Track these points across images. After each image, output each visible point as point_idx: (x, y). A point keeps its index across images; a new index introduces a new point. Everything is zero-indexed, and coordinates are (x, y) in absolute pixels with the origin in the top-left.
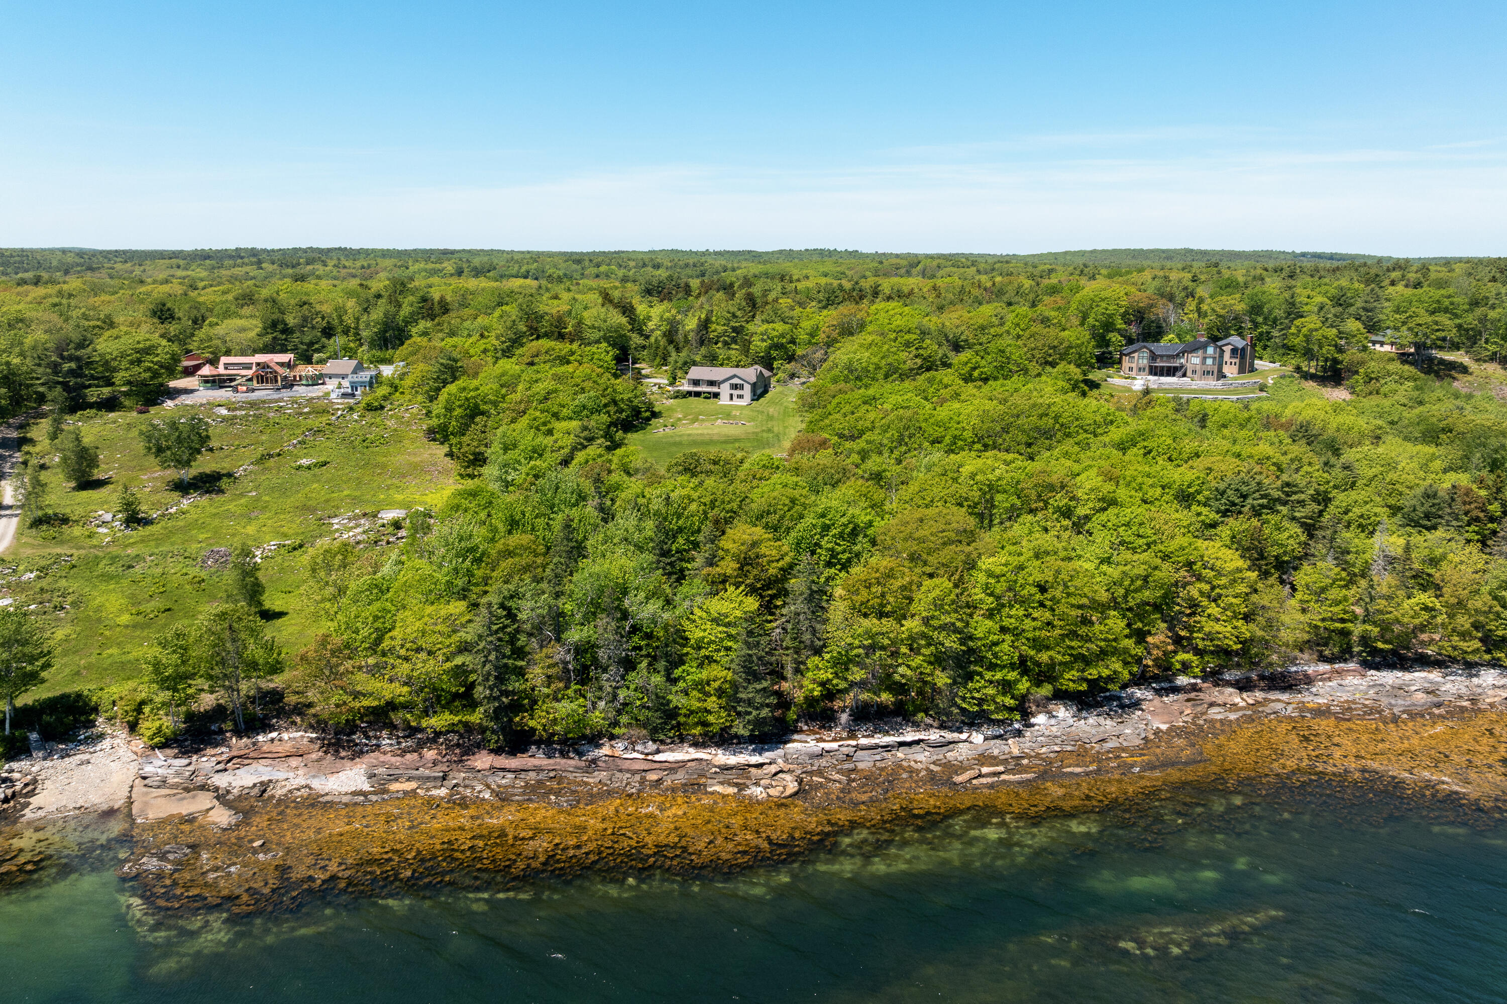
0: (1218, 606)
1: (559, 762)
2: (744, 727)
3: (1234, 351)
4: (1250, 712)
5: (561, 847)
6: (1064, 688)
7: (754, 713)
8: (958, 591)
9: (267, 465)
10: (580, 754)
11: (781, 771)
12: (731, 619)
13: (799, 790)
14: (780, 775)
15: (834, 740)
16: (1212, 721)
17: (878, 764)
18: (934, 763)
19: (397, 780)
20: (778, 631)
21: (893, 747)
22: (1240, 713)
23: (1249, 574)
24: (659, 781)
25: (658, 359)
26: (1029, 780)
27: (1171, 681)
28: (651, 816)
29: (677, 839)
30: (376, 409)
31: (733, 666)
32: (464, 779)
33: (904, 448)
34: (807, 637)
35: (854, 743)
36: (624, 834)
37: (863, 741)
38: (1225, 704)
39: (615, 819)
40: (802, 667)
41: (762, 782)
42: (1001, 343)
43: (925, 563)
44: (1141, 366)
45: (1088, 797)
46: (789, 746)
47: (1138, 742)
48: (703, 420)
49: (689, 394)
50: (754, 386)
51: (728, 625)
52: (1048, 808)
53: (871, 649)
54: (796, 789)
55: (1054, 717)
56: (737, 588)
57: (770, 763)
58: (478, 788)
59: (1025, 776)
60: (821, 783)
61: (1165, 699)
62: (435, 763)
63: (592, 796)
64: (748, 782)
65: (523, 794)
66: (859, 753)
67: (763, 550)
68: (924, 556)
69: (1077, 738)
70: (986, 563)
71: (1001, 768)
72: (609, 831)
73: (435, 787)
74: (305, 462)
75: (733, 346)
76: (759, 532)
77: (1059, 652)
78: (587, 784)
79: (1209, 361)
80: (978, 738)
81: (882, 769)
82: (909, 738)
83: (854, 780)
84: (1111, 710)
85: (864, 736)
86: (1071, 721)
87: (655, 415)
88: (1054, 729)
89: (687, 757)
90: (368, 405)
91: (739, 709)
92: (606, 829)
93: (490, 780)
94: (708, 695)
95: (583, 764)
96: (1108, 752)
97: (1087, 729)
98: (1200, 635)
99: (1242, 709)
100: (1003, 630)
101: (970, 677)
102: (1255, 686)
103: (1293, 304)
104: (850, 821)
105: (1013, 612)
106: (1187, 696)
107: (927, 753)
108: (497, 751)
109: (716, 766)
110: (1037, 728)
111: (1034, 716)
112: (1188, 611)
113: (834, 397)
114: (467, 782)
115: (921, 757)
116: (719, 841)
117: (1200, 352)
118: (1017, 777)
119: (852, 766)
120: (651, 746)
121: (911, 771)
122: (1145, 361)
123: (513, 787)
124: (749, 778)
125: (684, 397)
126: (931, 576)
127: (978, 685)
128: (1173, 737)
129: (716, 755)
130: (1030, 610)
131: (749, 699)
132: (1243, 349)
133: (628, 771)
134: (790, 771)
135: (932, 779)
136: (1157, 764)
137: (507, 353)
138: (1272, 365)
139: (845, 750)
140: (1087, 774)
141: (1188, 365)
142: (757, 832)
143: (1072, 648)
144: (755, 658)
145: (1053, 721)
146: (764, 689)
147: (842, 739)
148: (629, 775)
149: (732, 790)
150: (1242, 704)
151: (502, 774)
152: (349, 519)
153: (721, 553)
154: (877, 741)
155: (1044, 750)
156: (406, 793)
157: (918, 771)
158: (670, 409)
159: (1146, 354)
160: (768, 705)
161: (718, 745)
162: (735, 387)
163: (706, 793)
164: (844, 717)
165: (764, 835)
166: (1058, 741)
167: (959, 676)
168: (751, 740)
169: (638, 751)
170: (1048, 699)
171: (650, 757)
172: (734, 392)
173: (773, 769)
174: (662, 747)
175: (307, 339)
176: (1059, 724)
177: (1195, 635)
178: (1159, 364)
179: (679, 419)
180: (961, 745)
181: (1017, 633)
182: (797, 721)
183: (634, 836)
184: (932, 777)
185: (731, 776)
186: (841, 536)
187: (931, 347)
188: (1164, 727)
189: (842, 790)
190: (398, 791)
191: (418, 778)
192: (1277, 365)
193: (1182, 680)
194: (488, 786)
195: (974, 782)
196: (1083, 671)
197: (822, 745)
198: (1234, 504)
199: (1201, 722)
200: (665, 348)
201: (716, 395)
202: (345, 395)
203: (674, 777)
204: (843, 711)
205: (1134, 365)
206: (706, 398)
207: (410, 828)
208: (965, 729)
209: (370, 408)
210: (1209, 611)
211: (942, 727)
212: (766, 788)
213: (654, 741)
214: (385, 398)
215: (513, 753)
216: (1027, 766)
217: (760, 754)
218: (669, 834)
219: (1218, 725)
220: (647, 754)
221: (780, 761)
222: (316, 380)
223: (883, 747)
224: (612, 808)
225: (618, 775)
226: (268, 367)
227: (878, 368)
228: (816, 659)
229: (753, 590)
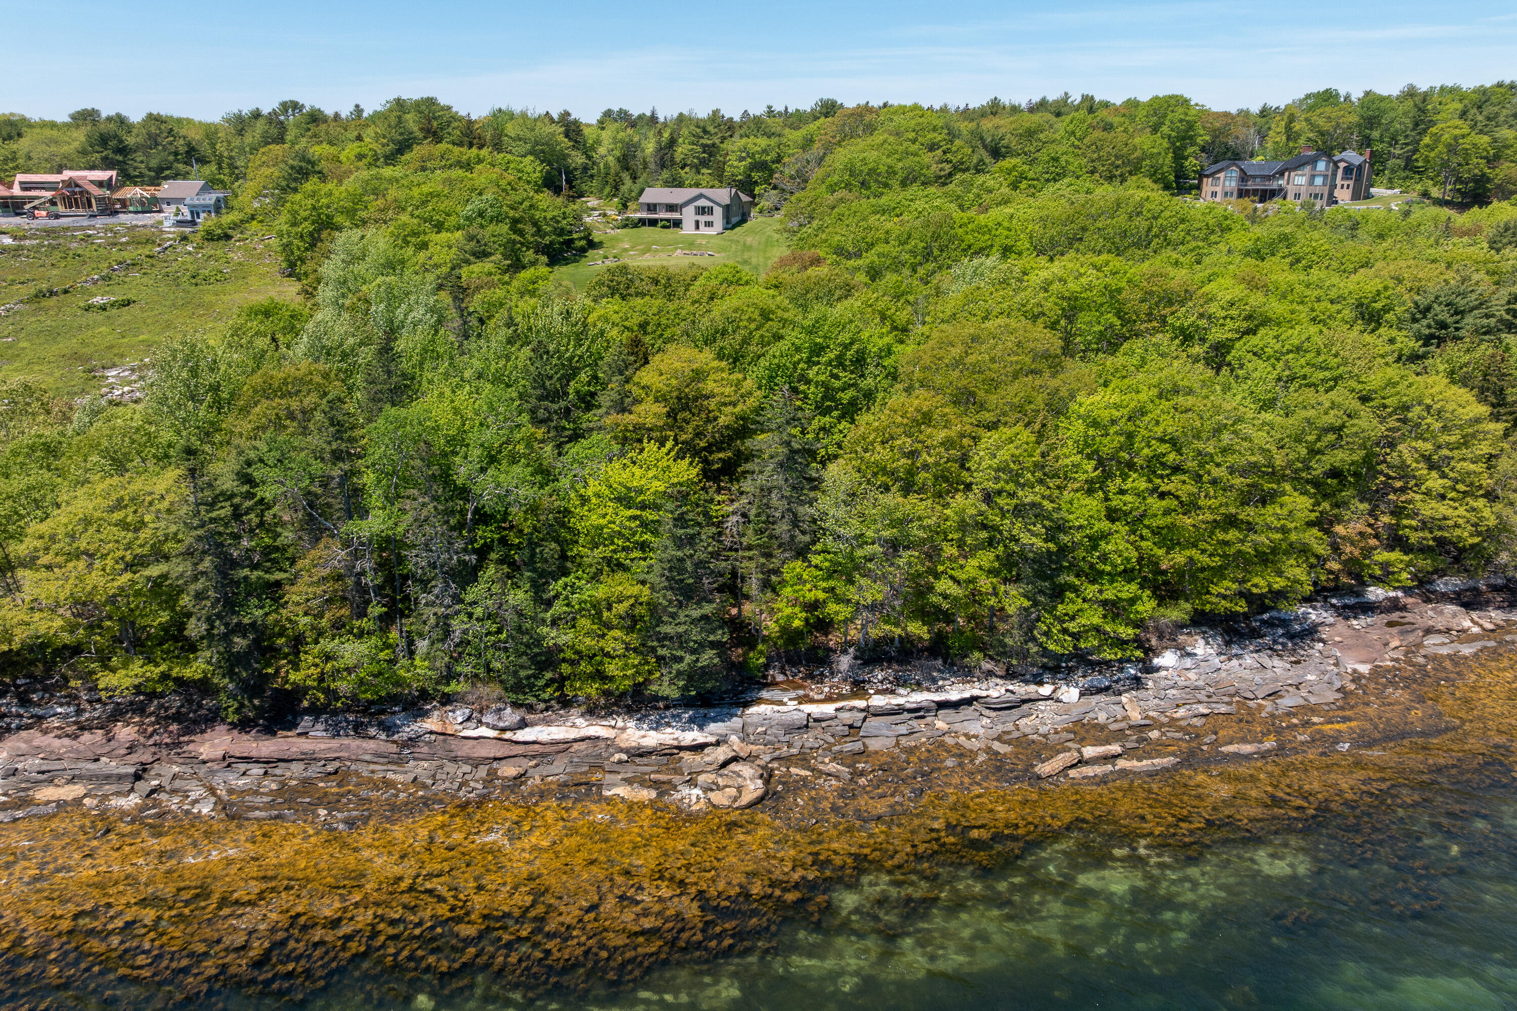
0: (1444, 476)
1: (352, 744)
2: (671, 681)
3: (1348, 171)
4: (1492, 644)
5: (302, 920)
6: (1208, 607)
7: (689, 658)
8: (1043, 448)
9: (43, 304)
10: (389, 729)
11: (735, 759)
12: (647, 497)
13: (766, 793)
14: (734, 767)
15: (829, 699)
16: (1435, 658)
17: (903, 741)
18: (999, 738)
19: (51, 781)
20: (734, 519)
21: (928, 710)
22: (1478, 645)
23: (1492, 426)
24: (521, 778)
25: (607, 189)
26: (1167, 770)
27: (1358, 594)
28: (494, 851)
29: (529, 899)
30: (220, 238)
31: (651, 578)
32: (175, 777)
33: (931, 266)
34: (782, 528)
35: (861, 704)
36: (430, 892)
37: (878, 701)
38: (1448, 631)
39: (426, 857)
40: (774, 578)
41: (701, 778)
42: (1052, 149)
43: (982, 407)
44: (1228, 189)
45: (1276, 801)
46: (753, 710)
47: (1331, 696)
48: (656, 251)
49: (642, 222)
50: (727, 209)
51: (643, 507)
52: (1209, 823)
53: (894, 546)
54: (759, 793)
55: (1189, 655)
56: (662, 445)
57: (718, 744)
58: (193, 795)
59: (1160, 762)
60: (804, 779)
61: (1355, 622)
62: (131, 749)
63: (394, 808)
64: (676, 779)
65: (270, 806)
66: (873, 722)
67: (710, 386)
68: (981, 394)
69: (1232, 690)
70: (1085, 403)
71: (1115, 748)
72: (404, 885)
73: (118, 794)
74: (98, 300)
75: (704, 171)
76: (706, 358)
77: (1203, 551)
78: (389, 784)
79: (1319, 181)
80: (1070, 694)
81: (910, 751)
82: (954, 695)
83: (862, 774)
84: (1275, 642)
85: (878, 692)
86: (1216, 661)
87: (592, 245)
88: (1192, 675)
89: (573, 734)
90: (208, 233)
91: (661, 652)
92: (400, 879)
93: (218, 781)
94: (609, 626)
95: (394, 748)
96: (1289, 714)
97: (1246, 674)
98: (1414, 523)
99: (1475, 638)
100: (1112, 515)
101: (1058, 593)
102: (1488, 603)
103: (1423, 111)
104: (856, 857)
105: (1129, 485)
106: (1385, 618)
107: (986, 721)
108: (243, 725)
109: (621, 750)
110: (1163, 673)
111: (1157, 655)
112: (1398, 484)
113: (833, 208)
114: (178, 784)
115: (975, 728)
116: (610, 902)
117: (1307, 169)
118: (1145, 764)
119: (858, 746)
120: (511, 716)
121: (961, 754)
122: (1233, 184)
123: (256, 793)
124: (678, 771)
125: (635, 226)
126: (992, 426)
127: (1071, 608)
128: (1385, 687)
129: (624, 729)
130: (1158, 481)
131: (680, 636)
132: (1360, 167)
133: (467, 760)
134: (750, 758)
135: (999, 769)
136: (1377, 735)
137: (391, 159)
138: (1390, 192)
139: (846, 716)
140: (1263, 755)
141: (1289, 187)
142: (682, 884)
143: (1226, 543)
144: (689, 565)
145: (1188, 662)
146: (704, 617)
147: (841, 697)
148: (467, 768)
149: (647, 794)
150: (1476, 630)
151: (243, 767)
152: (133, 370)
153: (636, 391)
154: (901, 701)
155: (1181, 712)
156: (61, 805)
157: (973, 754)
158: (616, 239)
159: (1234, 172)
160: (713, 645)
161: (630, 711)
162: (702, 211)
163: (601, 799)
164: (845, 662)
165: (693, 890)
166: (1202, 696)
167: (1041, 592)
168: (686, 702)
169: (488, 725)
170: (1180, 626)
171: (508, 735)
172: (699, 218)
173: (722, 754)
174: (530, 717)
175: (154, 163)
176: (1198, 666)
177: (1405, 522)
178: (1250, 186)
179: (626, 250)
180: (1041, 705)
181: (1136, 522)
182: (767, 666)
183: (448, 895)
184: (997, 764)
185: (645, 767)
186: (840, 362)
187: (962, 150)
188: (1364, 669)
189: (842, 793)
190: (48, 803)
191: (91, 778)
192: (1397, 191)
193: (1376, 593)
194: (212, 791)
195: (1072, 773)
196: (1243, 581)
197: (808, 708)
198: (1443, 325)
199: (1421, 660)
200: (617, 174)
201: (677, 224)
202: (180, 223)
203: (545, 770)
204: (845, 652)
205: (1219, 189)
206: (664, 227)
207: (35, 879)
208: (1047, 677)
209: (210, 237)
210: (1430, 484)
211: (1010, 675)
212: (707, 789)
213: (516, 705)
214: (235, 226)
215: (270, 731)
216: (1158, 742)
217: (701, 728)
218: (516, 888)
219: (1448, 664)
220: (503, 730)
221: (734, 738)
222: (150, 206)
223: (910, 711)
224: (423, 833)
225: (450, 767)
226: (77, 185)
227: (891, 172)
228: (798, 565)
229: (686, 450)
